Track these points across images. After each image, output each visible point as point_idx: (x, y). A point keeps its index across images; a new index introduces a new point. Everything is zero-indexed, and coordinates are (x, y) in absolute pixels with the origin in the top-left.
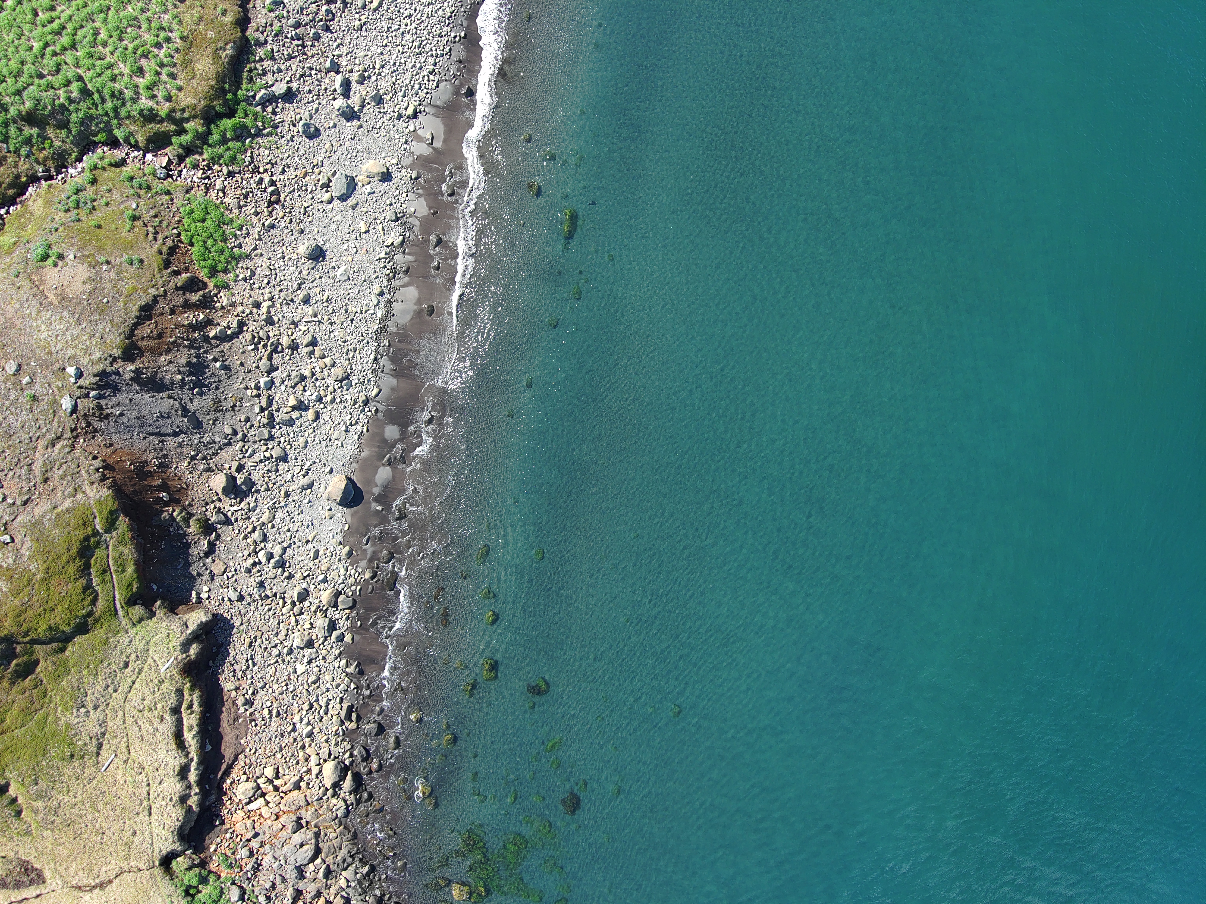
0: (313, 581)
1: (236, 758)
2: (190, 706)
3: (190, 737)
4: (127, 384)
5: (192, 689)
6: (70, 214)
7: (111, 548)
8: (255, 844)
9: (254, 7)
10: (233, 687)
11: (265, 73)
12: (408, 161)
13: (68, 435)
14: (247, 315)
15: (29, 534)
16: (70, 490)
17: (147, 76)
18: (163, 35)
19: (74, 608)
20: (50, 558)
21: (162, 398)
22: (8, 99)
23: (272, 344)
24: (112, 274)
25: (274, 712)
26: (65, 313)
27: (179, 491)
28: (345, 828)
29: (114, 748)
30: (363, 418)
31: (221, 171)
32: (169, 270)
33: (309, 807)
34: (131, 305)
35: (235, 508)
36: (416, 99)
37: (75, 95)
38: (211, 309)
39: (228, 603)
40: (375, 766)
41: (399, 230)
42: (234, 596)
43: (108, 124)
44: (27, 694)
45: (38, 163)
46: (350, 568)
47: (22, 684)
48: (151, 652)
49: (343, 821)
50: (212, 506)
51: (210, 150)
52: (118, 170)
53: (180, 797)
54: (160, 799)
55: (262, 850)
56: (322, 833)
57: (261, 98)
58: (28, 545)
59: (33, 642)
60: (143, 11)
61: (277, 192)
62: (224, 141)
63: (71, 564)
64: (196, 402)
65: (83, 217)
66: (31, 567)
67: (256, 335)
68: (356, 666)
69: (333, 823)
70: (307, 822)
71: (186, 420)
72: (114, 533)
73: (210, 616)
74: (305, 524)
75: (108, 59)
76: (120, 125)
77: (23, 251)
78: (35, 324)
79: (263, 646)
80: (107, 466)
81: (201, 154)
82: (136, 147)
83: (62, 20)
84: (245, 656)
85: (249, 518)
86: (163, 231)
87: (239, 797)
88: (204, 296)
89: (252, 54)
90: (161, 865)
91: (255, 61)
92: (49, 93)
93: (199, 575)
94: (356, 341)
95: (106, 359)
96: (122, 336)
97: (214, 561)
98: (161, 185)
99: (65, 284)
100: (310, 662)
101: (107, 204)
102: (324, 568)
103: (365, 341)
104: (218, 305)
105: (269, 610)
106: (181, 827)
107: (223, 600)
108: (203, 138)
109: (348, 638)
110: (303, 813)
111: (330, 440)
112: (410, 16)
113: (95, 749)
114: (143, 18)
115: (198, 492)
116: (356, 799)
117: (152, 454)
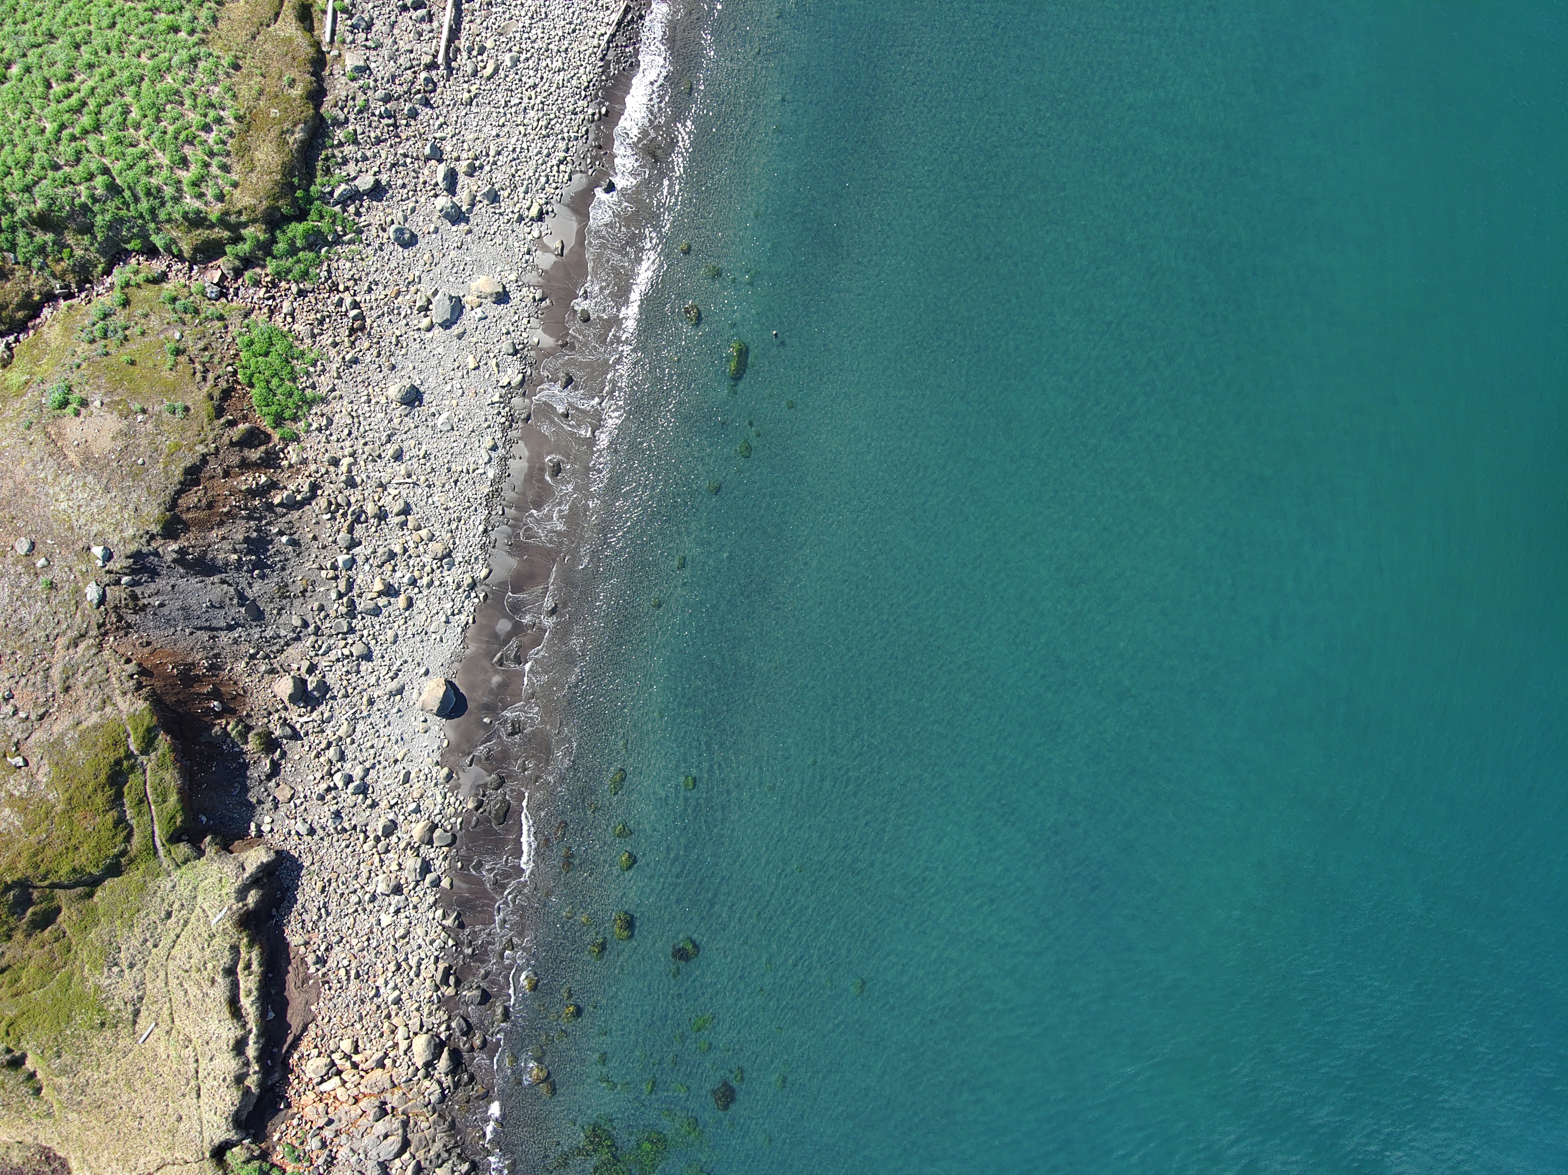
0: (402, 811)
1: (305, 1028)
2: (248, 966)
3: (248, 1004)
4: (169, 567)
5: (251, 945)
6: (95, 345)
7: (148, 773)
8: (328, 1133)
9: (331, 74)
10: (301, 942)
11: (345, 162)
12: (532, 277)
13: (94, 632)
14: (322, 476)
15: (46, 756)
16: (97, 701)
17: (192, 168)
18: (212, 114)
19: (103, 846)
20: (73, 786)
21: (213, 584)
22: (14, 196)
23: (353, 513)
24: (149, 426)
25: (353, 973)
26: (90, 478)
27: (234, 698)
28: (440, 1116)
29: (154, 1015)
30: (469, 606)
31: (290, 289)
32: (223, 420)
33: (396, 1090)
34: (173, 467)
35: (305, 719)
36: (542, 195)
37: (99, 192)
38: (275, 468)
39: (296, 838)
40: (477, 1042)
41: (518, 366)
42: (303, 829)
43: (143, 228)
44: (46, 949)
45: (55, 277)
46: (449, 794)
47: (40, 936)
48: (199, 899)
49: (438, 1107)
50: (276, 716)
51: (274, 263)
52: (157, 287)
53: (235, 1077)
54: (211, 1078)
55: (336, 1140)
56: (412, 1122)
57: (341, 195)
58: (45, 769)
59: (53, 886)
60: (186, 82)
61: (361, 317)
62: (293, 251)
63: (100, 793)
64: (256, 587)
65: (113, 351)
66: (50, 797)
67: (333, 501)
68: (456, 918)
69: (425, 1110)
70: (393, 1108)
71: (243, 610)
72: (153, 755)
73: (272, 854)
74: (393, 739)
75: (142, 146)
76: (158, 230)
77: (36, 393)
78: (51, 492)
79: (339, 892)
80: (144, 672)
81: (264, 267)
82: (180, 257)
83: (82, 94)
84: (316, 903)
85: (323, 731)
86: (214, 369)
87: (308, 1075)
88: (267, 452)
89: (329, 137)
90: (212, 1156)
91: (332, 146)
92: (67, 189)
93: (260, 802)
94: (460, 508)
95: (141, 537)
96: (162, 508)
97: (278, 785)
98: (212, 308)
99: (90, 440)
100: (397, 912)
101: (143, 333)
102: (416, 795)
103: (472, 508)
104: (285, 463)
105: (347, 846)
106: (237, 1113)
107: (289, 833)
108: (266, 248)
109: (445, 883)
110: (388, 1096)
111: (426, 633)
112: (535, 86)
113: (131, 1017)
114: (185, 91)
115: (258, 699)
116: (454, 1081)
117: (200, 654)
